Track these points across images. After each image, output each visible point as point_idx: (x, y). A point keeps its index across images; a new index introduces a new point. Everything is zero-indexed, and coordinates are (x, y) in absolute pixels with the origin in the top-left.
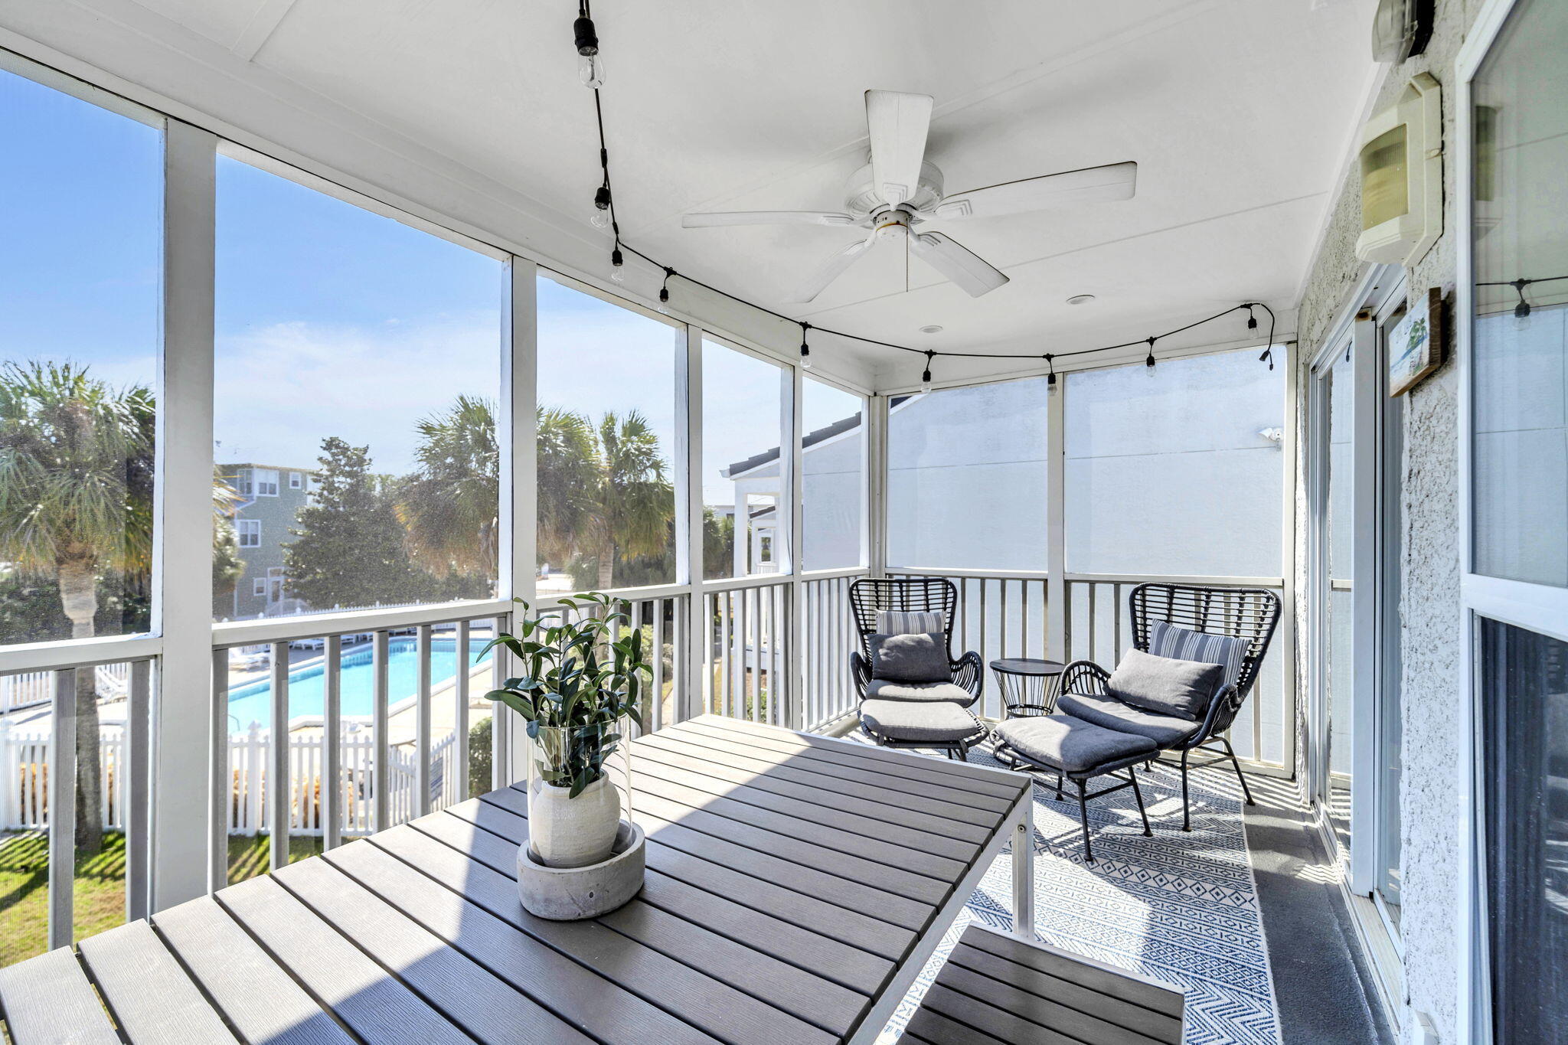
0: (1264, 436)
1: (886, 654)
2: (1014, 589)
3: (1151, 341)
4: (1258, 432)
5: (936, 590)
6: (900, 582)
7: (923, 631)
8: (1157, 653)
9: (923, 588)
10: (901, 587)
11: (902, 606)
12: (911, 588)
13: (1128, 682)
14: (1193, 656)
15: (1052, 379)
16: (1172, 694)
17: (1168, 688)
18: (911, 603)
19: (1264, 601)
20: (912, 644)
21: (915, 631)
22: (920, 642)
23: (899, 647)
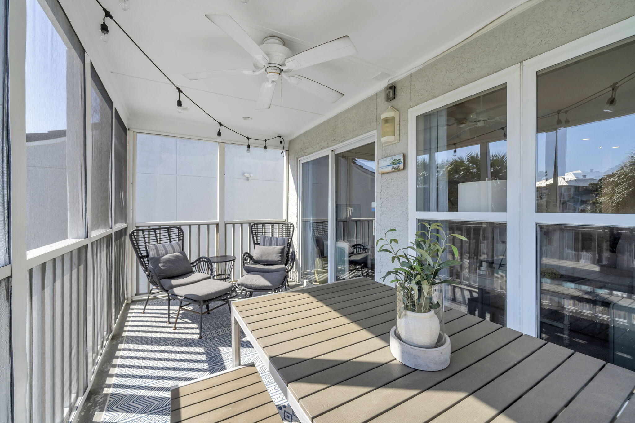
0: (245, 176)
1: (163, 266)
2: (204, 229)
3: (266, 141)
4: (243, 174)
5: (174, 232)
6: (155, 230)
7: (174, 252)
8: (264, 245)
9: (166, 231)
10: (155, 232)
11: (157, 242)
12: (162, 232)
13: (261, 256)
14: (275, 245)
15: (249, 147)
16: (276, 258)
17: (274, 255)
18: (162, 239)
19: (290, 225)
20: (174, 258)
21: (171, 252)
22: (177, 257)
23: (169, 261)
